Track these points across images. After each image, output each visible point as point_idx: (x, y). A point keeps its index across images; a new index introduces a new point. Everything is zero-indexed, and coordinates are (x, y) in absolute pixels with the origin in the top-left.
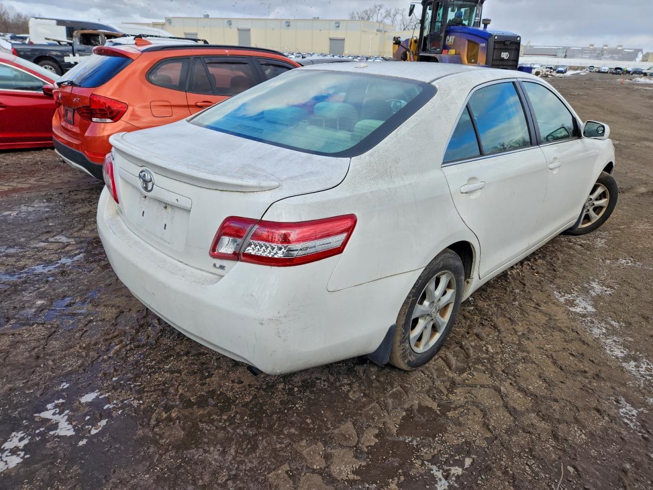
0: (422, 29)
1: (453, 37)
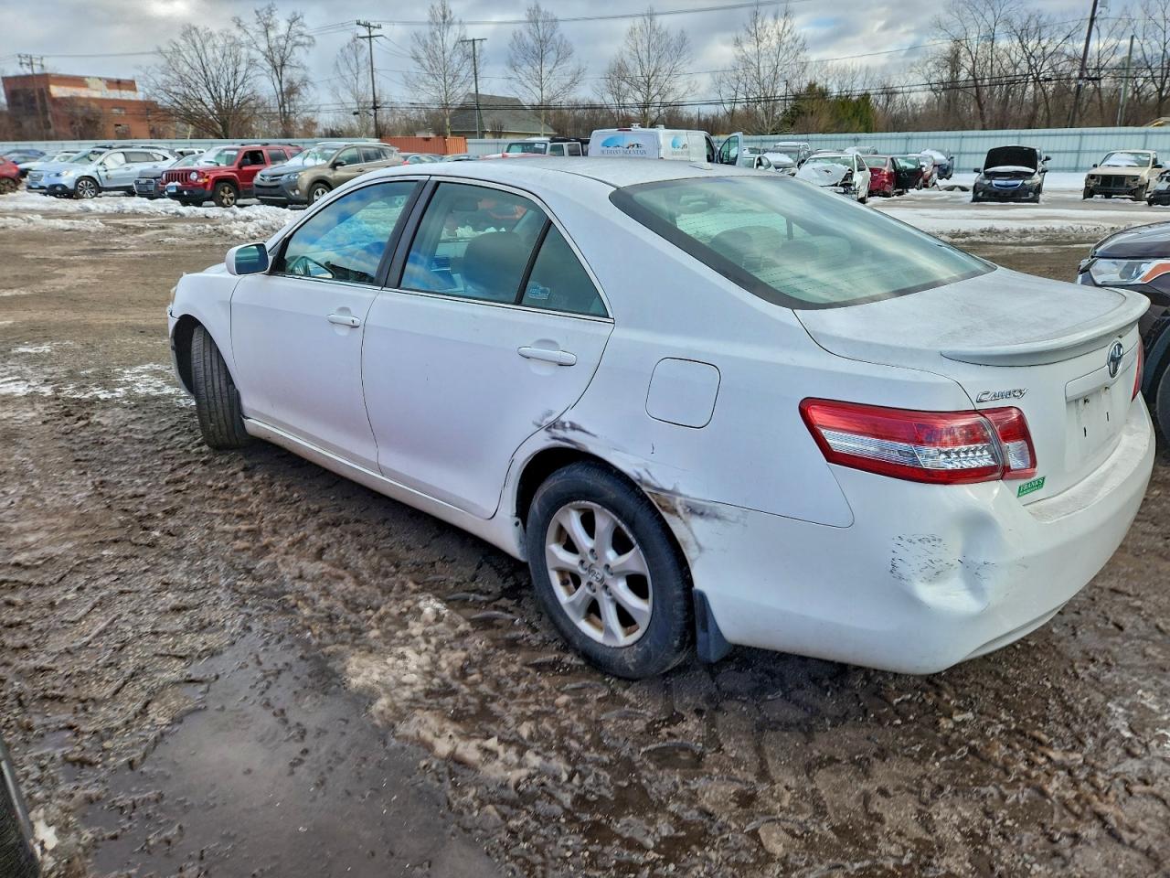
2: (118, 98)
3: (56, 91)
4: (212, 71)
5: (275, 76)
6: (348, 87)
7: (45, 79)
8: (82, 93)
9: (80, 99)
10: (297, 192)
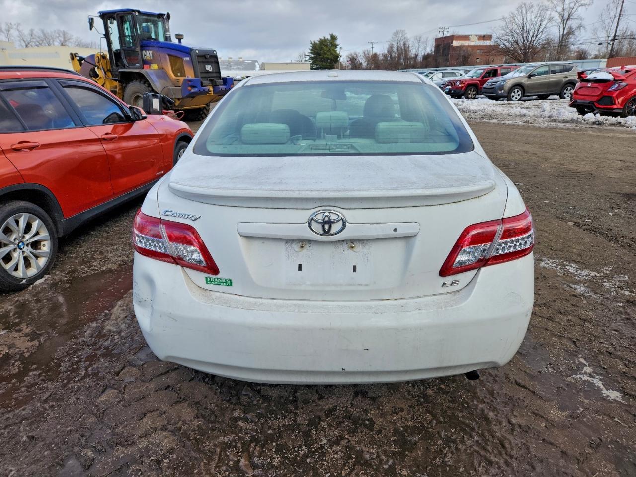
0: (109, 43)
1: (151, 52)
2: (482, 44)
3: (455, 43)
4: (528, 27)
5: (562, 25)
6: (604, 28)
7: (452, 38)
8: (466, 43)
9: (464, 46)
10: (503, 92)
